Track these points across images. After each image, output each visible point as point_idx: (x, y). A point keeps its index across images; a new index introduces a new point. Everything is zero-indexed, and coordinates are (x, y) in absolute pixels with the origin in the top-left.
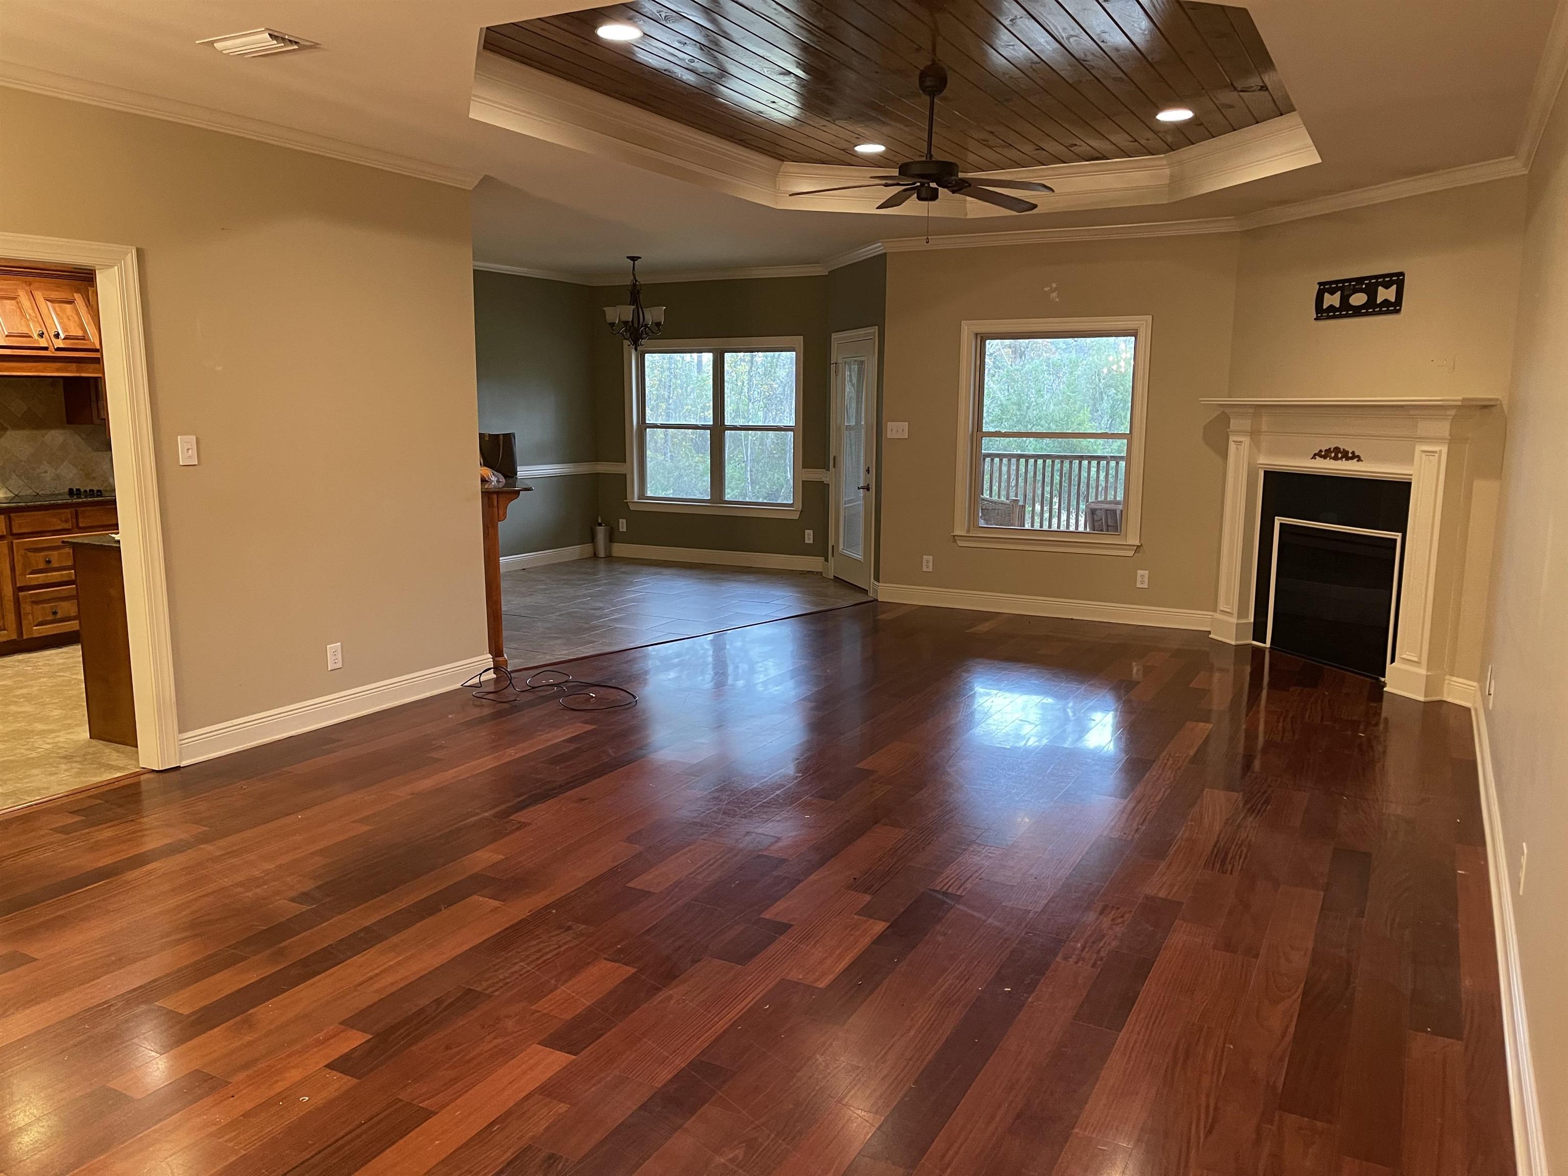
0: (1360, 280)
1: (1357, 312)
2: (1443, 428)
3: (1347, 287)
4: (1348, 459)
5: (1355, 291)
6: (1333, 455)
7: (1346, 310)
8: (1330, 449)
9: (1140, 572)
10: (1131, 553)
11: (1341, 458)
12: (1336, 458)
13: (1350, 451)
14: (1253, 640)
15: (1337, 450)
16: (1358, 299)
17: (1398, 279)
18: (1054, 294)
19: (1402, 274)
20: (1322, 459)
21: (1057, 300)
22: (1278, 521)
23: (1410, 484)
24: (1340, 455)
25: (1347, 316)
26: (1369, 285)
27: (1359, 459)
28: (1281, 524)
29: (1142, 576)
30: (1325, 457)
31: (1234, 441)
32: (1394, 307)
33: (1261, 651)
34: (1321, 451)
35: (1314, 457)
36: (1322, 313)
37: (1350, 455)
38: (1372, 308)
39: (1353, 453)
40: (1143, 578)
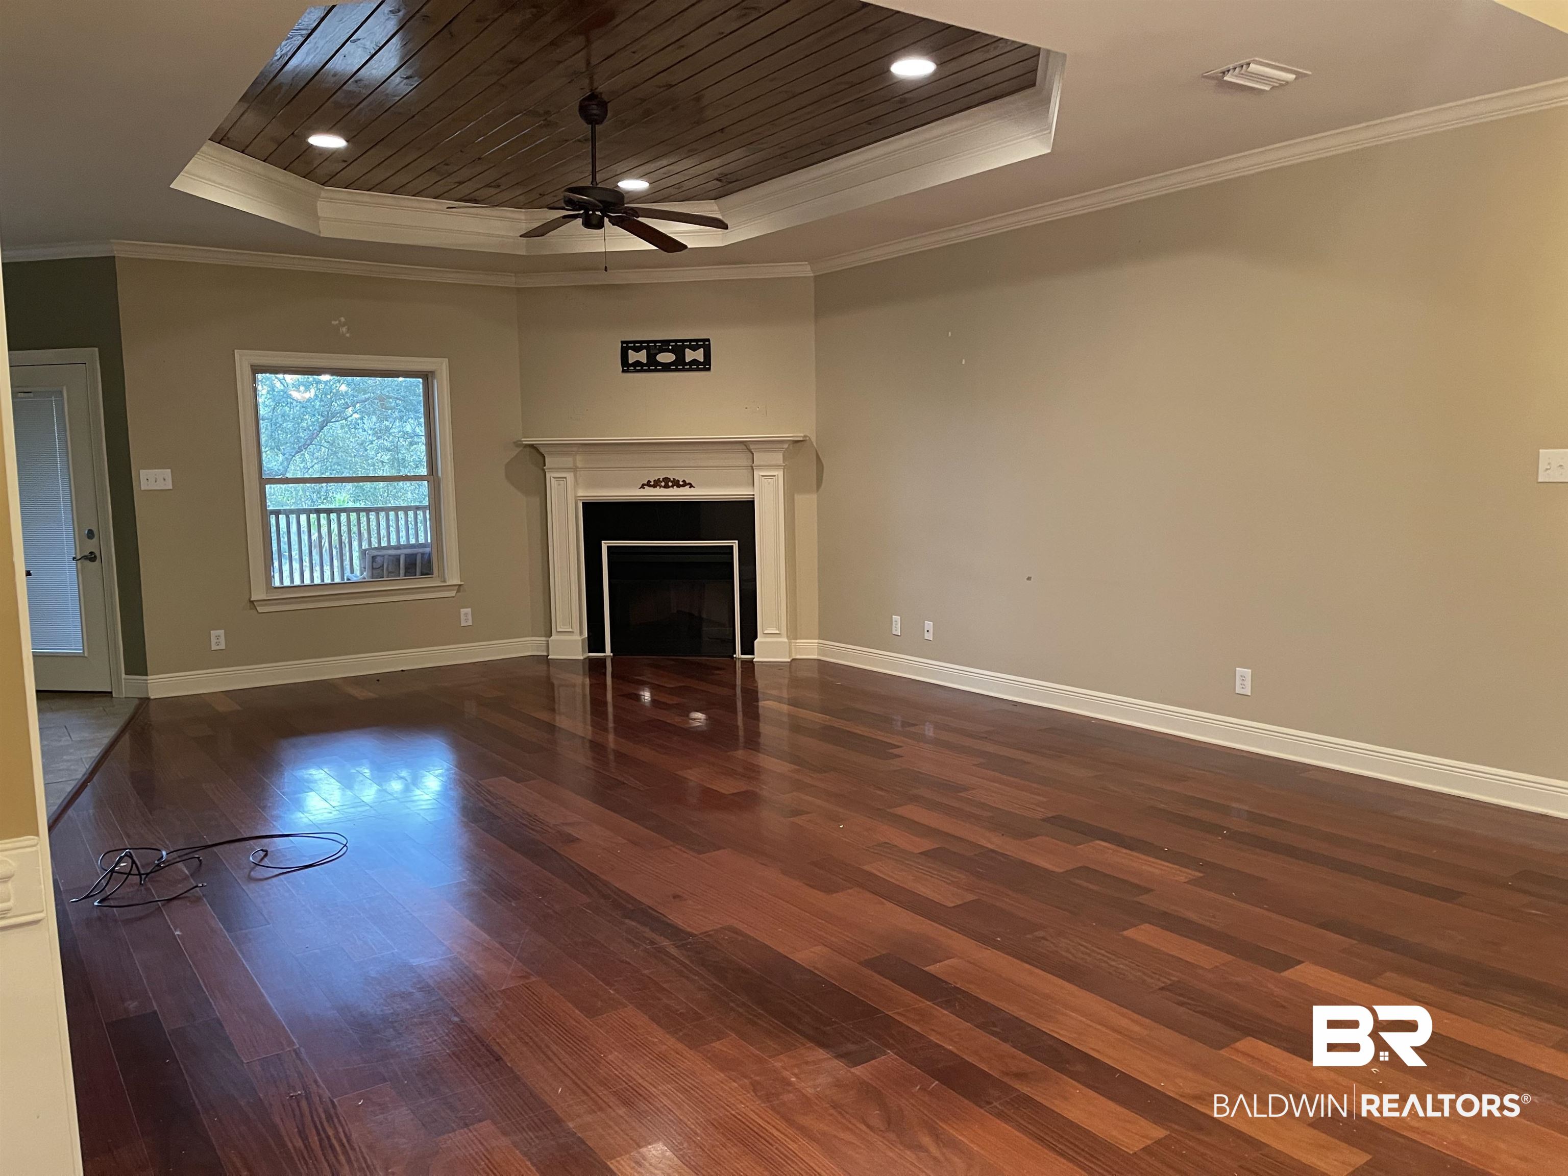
0: (667, 342)
1: (666, 367)
2: (778, 458)
3: (654, 347)
4: (679, 486)
5: (662, 350)
6: (663, 484)
7: (652, 365)
8: (659, 479)
9: (463, 611)
10: (453, 594)
11: (672, 486)
12: (666, 486)
13: (681, 480)
14: (589, 652)
15: (666, 480)
16: (666, 357)
17: (704, 344)
18: (344, 329)
19: (708, 340)
20: (652, 488)
21: (348, 335)
22: (605, 545)
23: (753, 502)
24: (670, 484)
25: (656, 370)
26: (678, 347)
27: (691, 486)
28: (608, 547)
29: (466, 614)
30: (654, 486)
31: (554, 478)
32: (705, 365)
33: (602, 661)
34: (649, 481)
35: (643, 487)
36: (627, 366)
37: (681, 483)
38: (680, 365)
39: (684, 481)
40: (466, 616)
